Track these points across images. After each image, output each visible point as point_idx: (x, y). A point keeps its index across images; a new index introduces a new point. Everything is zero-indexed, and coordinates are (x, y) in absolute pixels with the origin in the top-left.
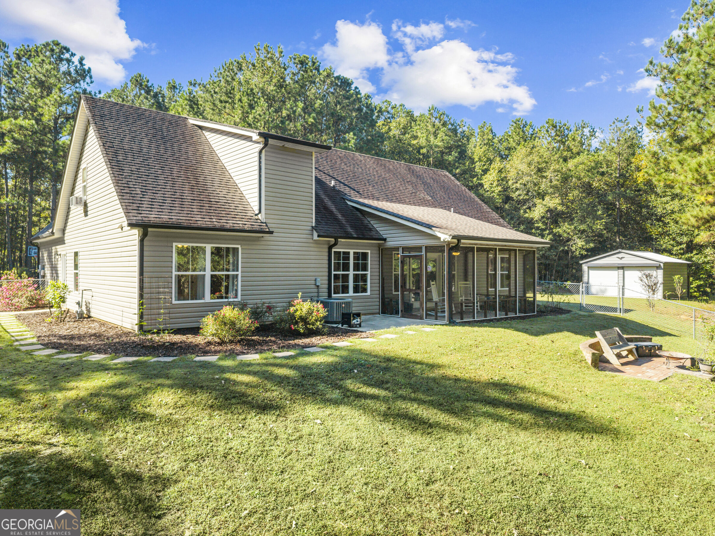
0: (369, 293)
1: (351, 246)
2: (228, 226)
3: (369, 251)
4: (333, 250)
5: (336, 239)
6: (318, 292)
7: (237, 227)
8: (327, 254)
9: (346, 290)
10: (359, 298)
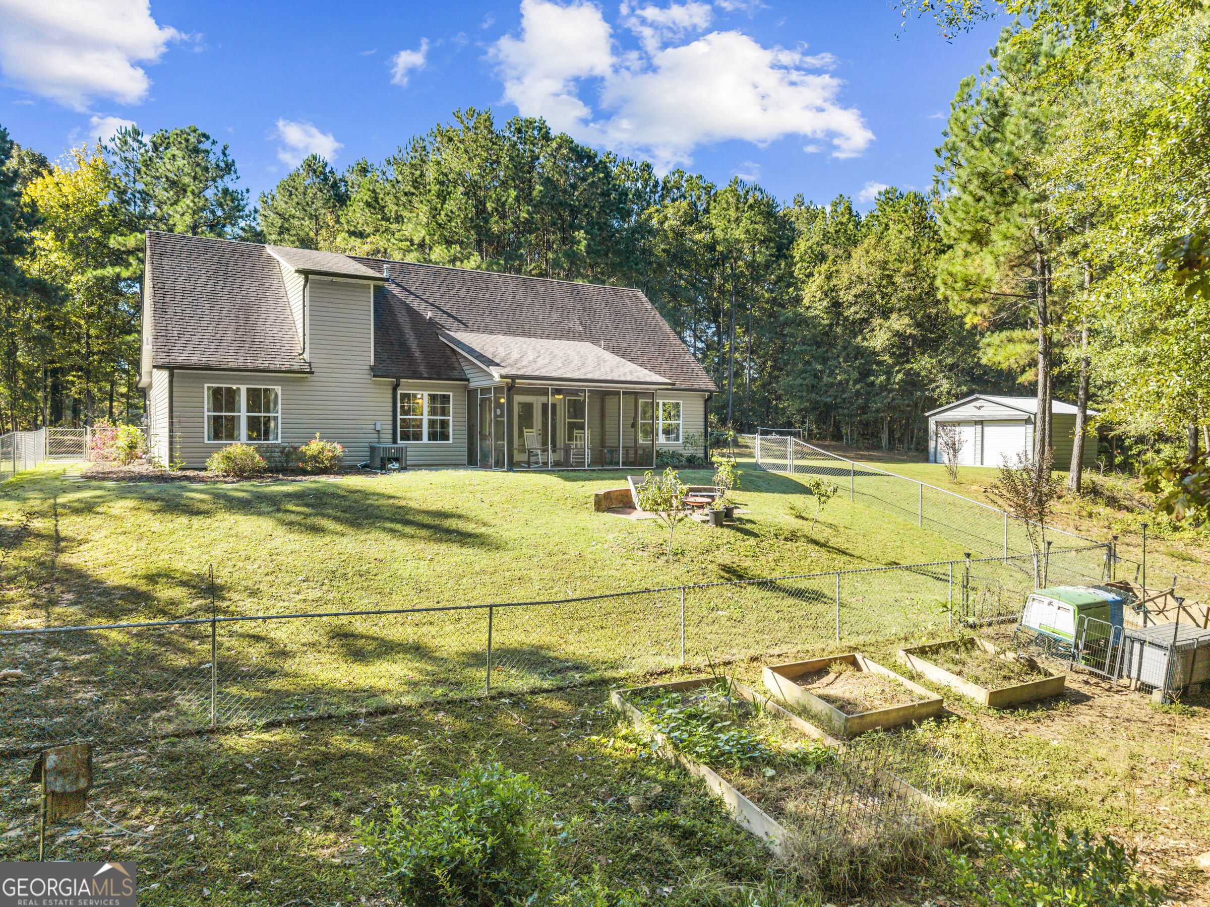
0: (451, 441)
1: (425, 388)
2: (262, 367)
3: (452, 394)
4: (399, 392)
5: (398, 379)
6: (380, 438)
7: (272, 367)
8: (391, 396)
9: (418, 436)
10: (438, 446)
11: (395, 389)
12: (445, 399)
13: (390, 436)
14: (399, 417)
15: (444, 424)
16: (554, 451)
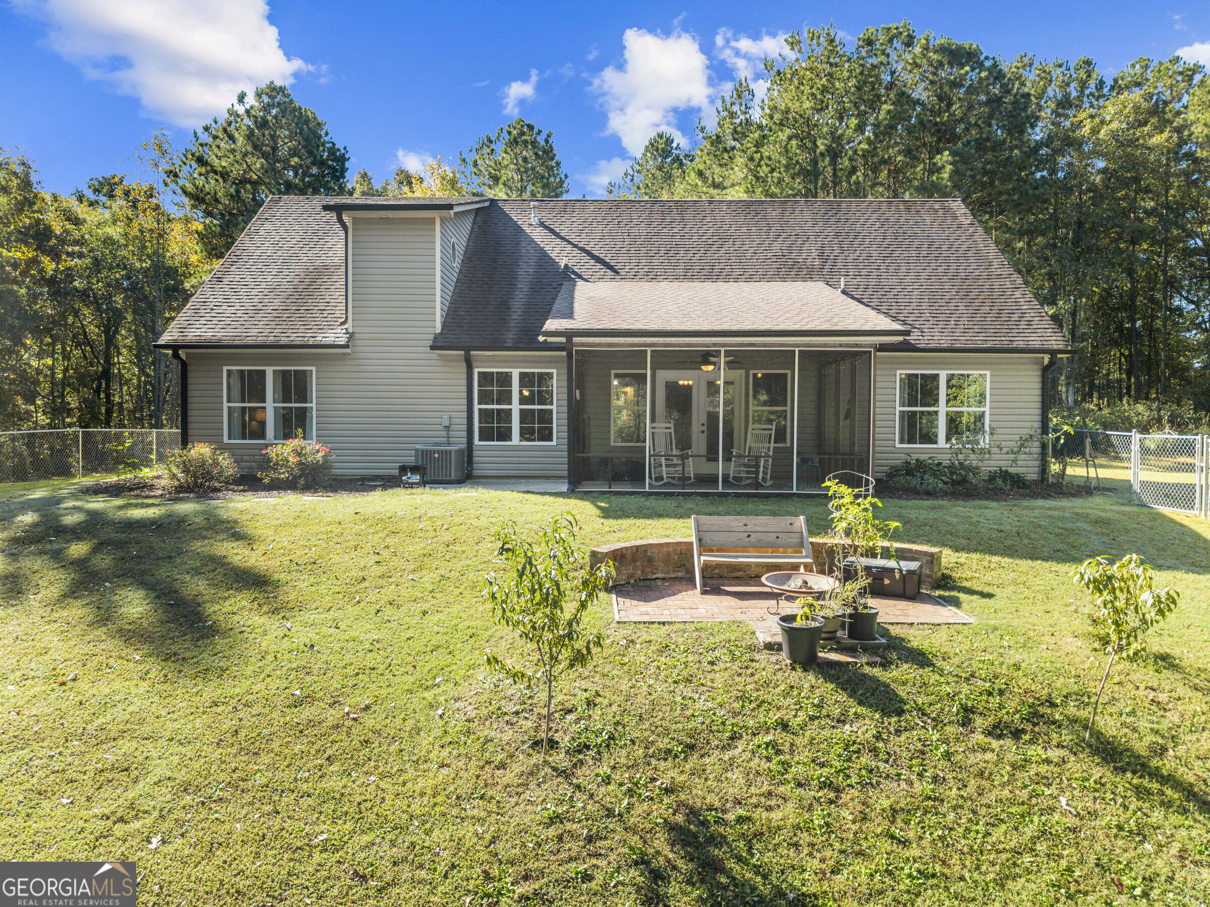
0: (554, 442)
1: (516, 363)
3: (554, 371)
4: (476, 371)
5: (473, 351)
6: (448, 437)
8: (464, 376)
9: (505, 435)
10: (534, 449)
11: (470, 368)
12: (544, 378)
13: (465, 434)
14: (477, 407)
15: (546, 417)
16: (727, 459)
